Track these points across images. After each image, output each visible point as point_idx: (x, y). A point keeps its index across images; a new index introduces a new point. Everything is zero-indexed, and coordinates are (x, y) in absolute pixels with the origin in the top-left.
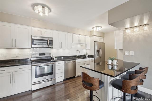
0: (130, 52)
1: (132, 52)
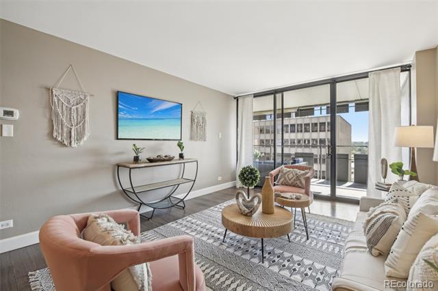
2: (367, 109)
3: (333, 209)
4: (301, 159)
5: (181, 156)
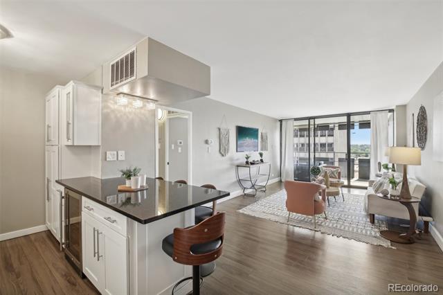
0: (117, 153)
1: (121, 153)
2: (369, 127)
3: (349, 191)
4: (322, 162)
5: (262, 161)
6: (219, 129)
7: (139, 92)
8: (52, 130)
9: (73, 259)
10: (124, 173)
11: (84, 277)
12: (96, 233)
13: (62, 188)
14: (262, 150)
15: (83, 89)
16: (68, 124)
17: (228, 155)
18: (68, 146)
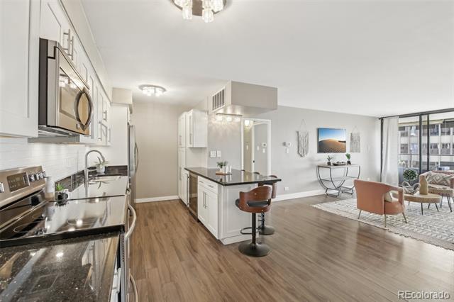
0: (217, 152)
1: (219, 152)
5: (349, 163)
6: (298, 132)
7: (229, 111)
8: (182, 138)
9: (193, 212)
10: (219, 164)
11: (199, 221)
12: (205, 194)
13: (188, 172)
14: (351, 151)
15: (198, 113)
16: (190, 135)
17: (307, 156)
18: (191, 148)
